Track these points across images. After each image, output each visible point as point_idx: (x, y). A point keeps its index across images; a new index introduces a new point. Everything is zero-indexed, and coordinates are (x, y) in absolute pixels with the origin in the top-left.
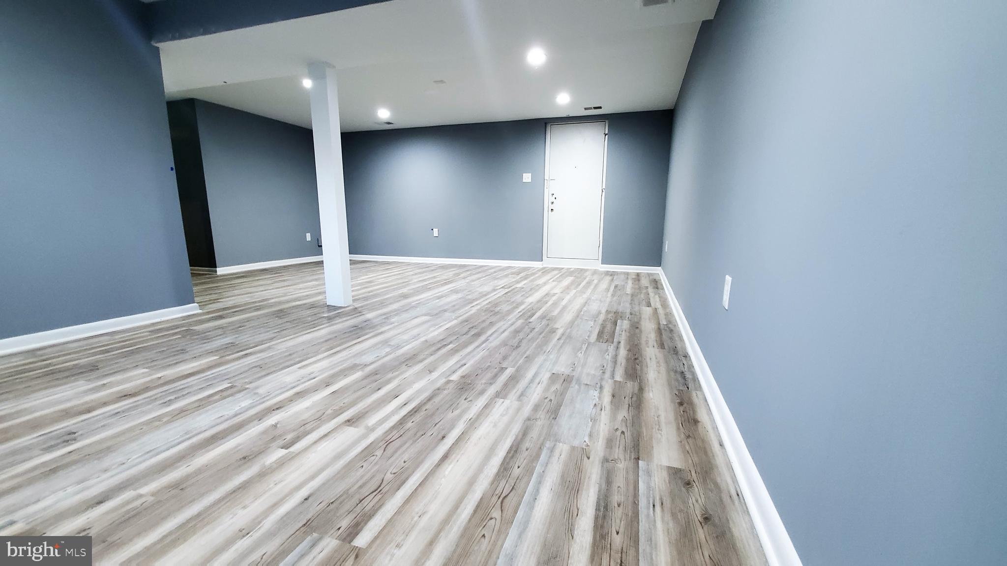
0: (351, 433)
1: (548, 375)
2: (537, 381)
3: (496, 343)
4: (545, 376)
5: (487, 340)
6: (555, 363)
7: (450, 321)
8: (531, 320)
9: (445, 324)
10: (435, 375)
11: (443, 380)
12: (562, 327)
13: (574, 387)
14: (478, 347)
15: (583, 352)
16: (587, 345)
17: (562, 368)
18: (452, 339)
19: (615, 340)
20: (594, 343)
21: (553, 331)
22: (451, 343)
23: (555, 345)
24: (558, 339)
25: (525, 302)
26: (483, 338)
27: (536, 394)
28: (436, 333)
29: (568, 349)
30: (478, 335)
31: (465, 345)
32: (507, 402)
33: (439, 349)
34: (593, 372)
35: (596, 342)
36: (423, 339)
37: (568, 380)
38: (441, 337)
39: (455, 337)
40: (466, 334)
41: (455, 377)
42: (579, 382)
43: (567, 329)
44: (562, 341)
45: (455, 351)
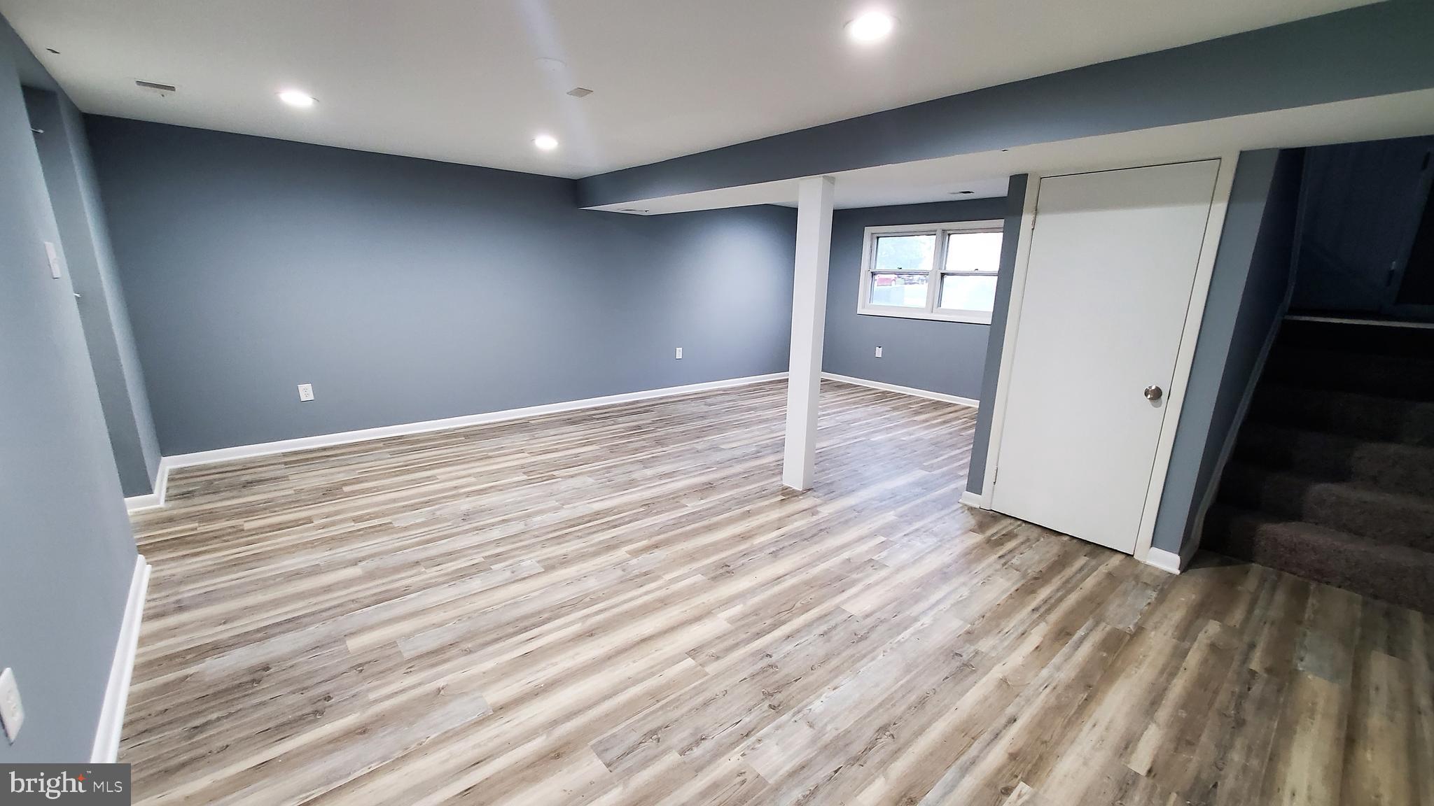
7: (709, 439)
25: (600, 447)
28: (735, 432)
36: (748, 430)
38: (735, 429)
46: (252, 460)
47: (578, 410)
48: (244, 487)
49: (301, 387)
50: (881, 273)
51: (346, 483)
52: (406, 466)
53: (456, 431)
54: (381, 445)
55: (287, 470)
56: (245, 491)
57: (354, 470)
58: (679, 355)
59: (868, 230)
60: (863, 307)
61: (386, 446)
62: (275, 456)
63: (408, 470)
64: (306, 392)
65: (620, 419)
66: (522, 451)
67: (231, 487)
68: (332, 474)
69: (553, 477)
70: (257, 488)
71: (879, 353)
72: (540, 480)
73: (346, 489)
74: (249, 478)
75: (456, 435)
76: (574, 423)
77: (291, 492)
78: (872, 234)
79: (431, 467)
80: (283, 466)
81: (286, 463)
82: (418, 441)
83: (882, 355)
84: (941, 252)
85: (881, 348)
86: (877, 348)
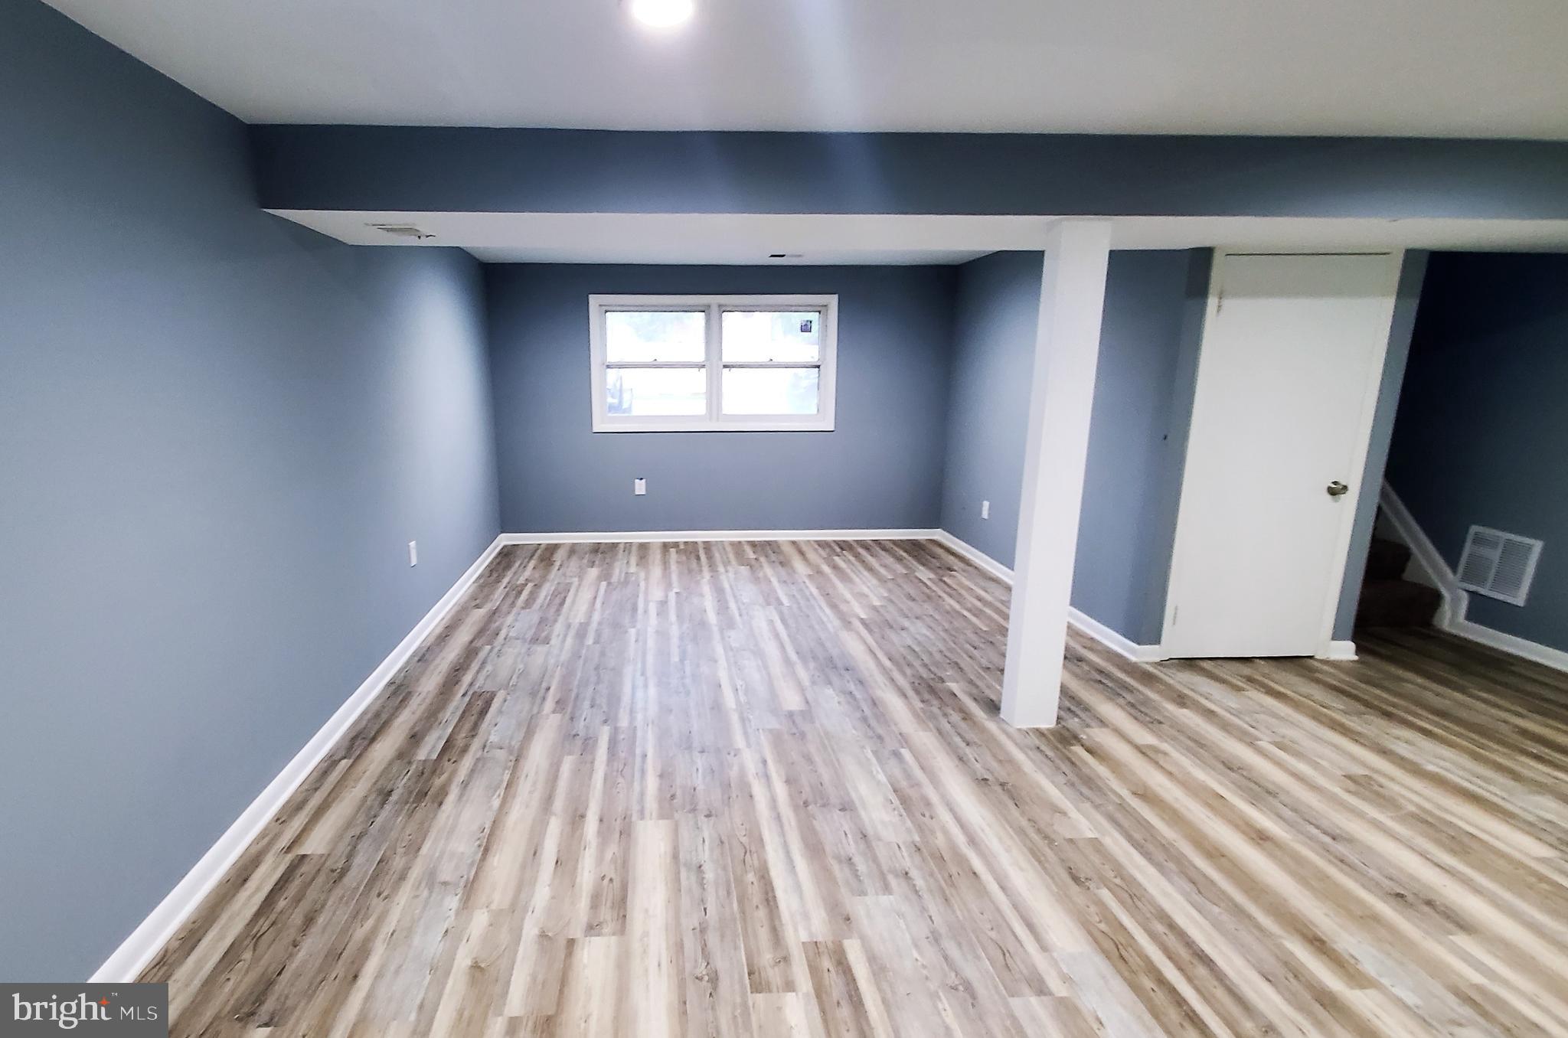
1: (553, 642)
2: (561, 636)
4: (555, 641)
6: (548, 654)
12: (548, 715)
13: (529, 636)
15: (517, 671)
16: (511, 684)
17: (540, 650)
19: (468, 699)
20: (500, 689)
21: (560, 704)
23: (552, 676)
24: (549, 688)
27: (559, 627)
29: (535, 674)
32: (577, 621)
34: (511, 650)
35: (497, 692)
37: (535, 640)
42: (524, 640)
43: (538, 713)
44: (544, 685)
50: (615, 366)
59: (595, 301)
60: (603, 420)
71: (640, 487)
78: (600, 305)
83: (647, 490)
84: (713, 335)
85: (644, 481)
86: (637, 481)
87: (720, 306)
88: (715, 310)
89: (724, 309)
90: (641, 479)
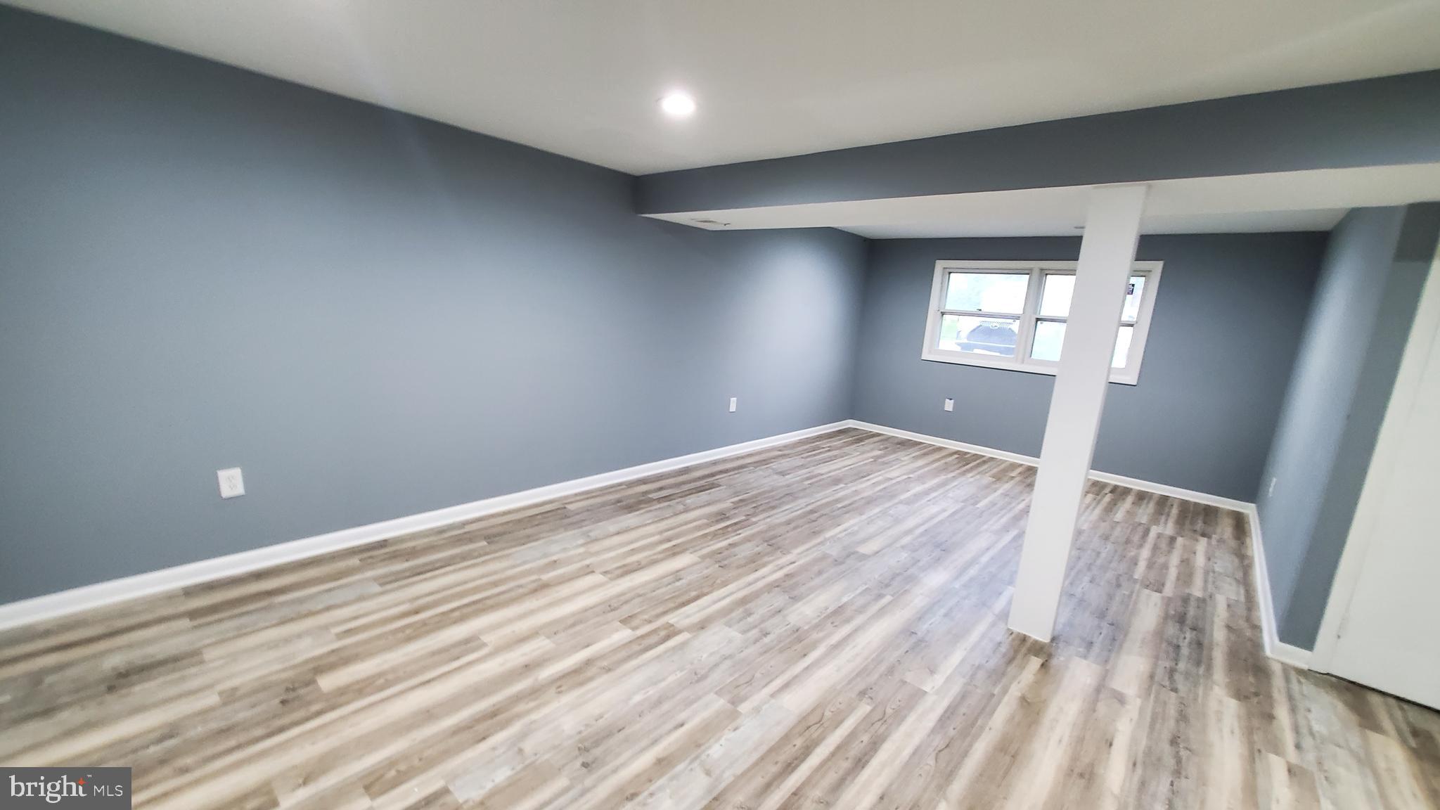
0: (888, 476)
3: (800, 501)
5: (807, 505)
7: (832, 537)
8: (744, 518)
9: (840, 532)
10: (854, 489)
11: (849, 485)
14: (818, 501)
18: (838, 512)
22: (839, 509)
25: (699, 557)
26: (810, 508)
28: (852, 522)
30: (812, 512)
31: (827, 504)
33: (850, 504)
36: (864, 517)
38: (847, 515)
39: (835, 513)
40: (823, 515)
41: (842, 485)
45: (837, 501)
46: (124, 610)
47: (620, 484)
48: (111, 689)
49: (223, 475)
50: (952, 313)
51: (322, 666)
52: (416, 612)
53: (468, 528)
54: (354, 561)
55: (199, 633)
56: (114, 703)
57: (326, 627)
58: (733, 408)
59: (940, 265)
60: (930, 352)
61: (366, 565)
62: (170, 597)
63: (424, 623)
64: (231, 482)
65: (690, 500)
66: (588, 570)
67: (84, 692)
68: (287, 641)
69: (672, 632)
70: (142, 690)
71: (949, 405)
72: (654, 639)
73: (327, 683)
74: (116, 661)
75: (468, 538)
76: (630, 508)
77: (212, 699)
78: (944, 268)
79: (461, 615)
80: (185, 623)
81: (192, 614)
82: (413, 553)
83: (954, 408)
84: (1035, 292)
85: (952, 401)
86: (947, 400)
87: (1042, 270)
88: (1036, 274)
89: (1044, 273)
90: (951, 399)
